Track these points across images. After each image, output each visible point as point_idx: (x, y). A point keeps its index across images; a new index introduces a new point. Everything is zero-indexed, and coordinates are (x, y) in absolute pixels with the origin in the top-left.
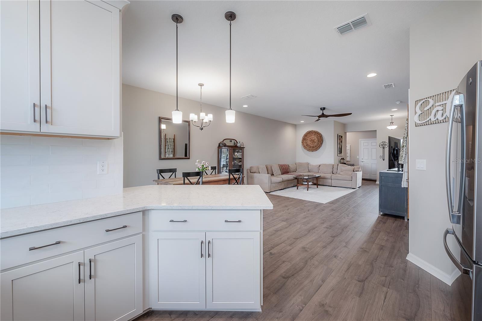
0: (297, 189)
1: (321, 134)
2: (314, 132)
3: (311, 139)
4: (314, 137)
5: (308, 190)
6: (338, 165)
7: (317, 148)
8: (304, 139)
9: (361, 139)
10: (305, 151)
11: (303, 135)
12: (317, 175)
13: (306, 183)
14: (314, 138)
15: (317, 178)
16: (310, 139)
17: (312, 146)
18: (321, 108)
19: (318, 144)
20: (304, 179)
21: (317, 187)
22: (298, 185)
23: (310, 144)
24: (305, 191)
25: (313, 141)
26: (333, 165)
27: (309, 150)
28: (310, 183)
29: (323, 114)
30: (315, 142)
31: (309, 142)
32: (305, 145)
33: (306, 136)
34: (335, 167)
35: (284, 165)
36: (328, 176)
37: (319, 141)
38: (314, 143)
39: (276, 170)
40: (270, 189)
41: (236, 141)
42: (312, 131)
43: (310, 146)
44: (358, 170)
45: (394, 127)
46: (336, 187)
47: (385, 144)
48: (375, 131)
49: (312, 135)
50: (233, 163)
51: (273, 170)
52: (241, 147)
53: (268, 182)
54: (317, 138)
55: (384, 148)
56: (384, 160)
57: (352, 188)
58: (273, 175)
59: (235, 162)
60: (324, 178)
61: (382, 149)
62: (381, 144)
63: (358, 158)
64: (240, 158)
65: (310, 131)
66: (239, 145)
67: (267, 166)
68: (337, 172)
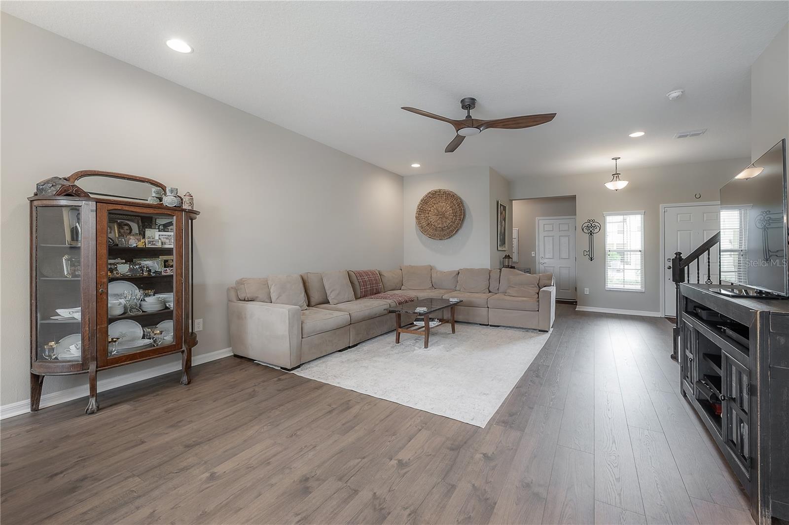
0: (398, 341)
1: (460, 199)
2: (445, 192)
4: (444, 206)
5: (426, 346)
6: (500, 272)
7: (452, 231)
8: (423, 208)
9: (539, 218)
10: (425, 237)
11: (419, 201)
12: (453, 300)
13: (422, 324)
14: (444, 209)
15: (453, 307)
16: (436, 211)
17: (439, 226)
18: (463, 101)
19: (454, 223)
20: (415, 313)
21: (453, 331)
22: (400, 330)
23: (436, 221)
24: (420, 348)
25: (442, 215)
26: (490, 272)
27: (433, 237)
28: (432, 324)
29: (469, 116)
30: (446, 218)
31: (433, 218)
32: (424, 224)
33: (426, 203)
34: (495, 275)
35: (366, 273)
36: (479, 298)
37: (456, 216)
38: (444, 220)
39: (337, 288)
40: (300, 357)
41: (164, 188)
42: (440, 191)
43: (437, 227)
44: (547, 282)
45: (621, 184)
46: (498, 326)
47: (593, 225)
48: (573, 198)
49: (439, 202)
50: (124, 268)
51: (327, 287)
52: (178, 209)
53: (287, 333)
54: (451, 209)
55: (591, 234)
56: (591, 258)
57: (540, 331)
58: (328, 302)
59: (148, 263)
60: (470, 305)
61: (588, 235)
62: (586, 225)
63: (533, 255)
64: (169, 252)
65: (436, 192)
66: (169, 200)
67: (305, 278)
68: (498, 289)
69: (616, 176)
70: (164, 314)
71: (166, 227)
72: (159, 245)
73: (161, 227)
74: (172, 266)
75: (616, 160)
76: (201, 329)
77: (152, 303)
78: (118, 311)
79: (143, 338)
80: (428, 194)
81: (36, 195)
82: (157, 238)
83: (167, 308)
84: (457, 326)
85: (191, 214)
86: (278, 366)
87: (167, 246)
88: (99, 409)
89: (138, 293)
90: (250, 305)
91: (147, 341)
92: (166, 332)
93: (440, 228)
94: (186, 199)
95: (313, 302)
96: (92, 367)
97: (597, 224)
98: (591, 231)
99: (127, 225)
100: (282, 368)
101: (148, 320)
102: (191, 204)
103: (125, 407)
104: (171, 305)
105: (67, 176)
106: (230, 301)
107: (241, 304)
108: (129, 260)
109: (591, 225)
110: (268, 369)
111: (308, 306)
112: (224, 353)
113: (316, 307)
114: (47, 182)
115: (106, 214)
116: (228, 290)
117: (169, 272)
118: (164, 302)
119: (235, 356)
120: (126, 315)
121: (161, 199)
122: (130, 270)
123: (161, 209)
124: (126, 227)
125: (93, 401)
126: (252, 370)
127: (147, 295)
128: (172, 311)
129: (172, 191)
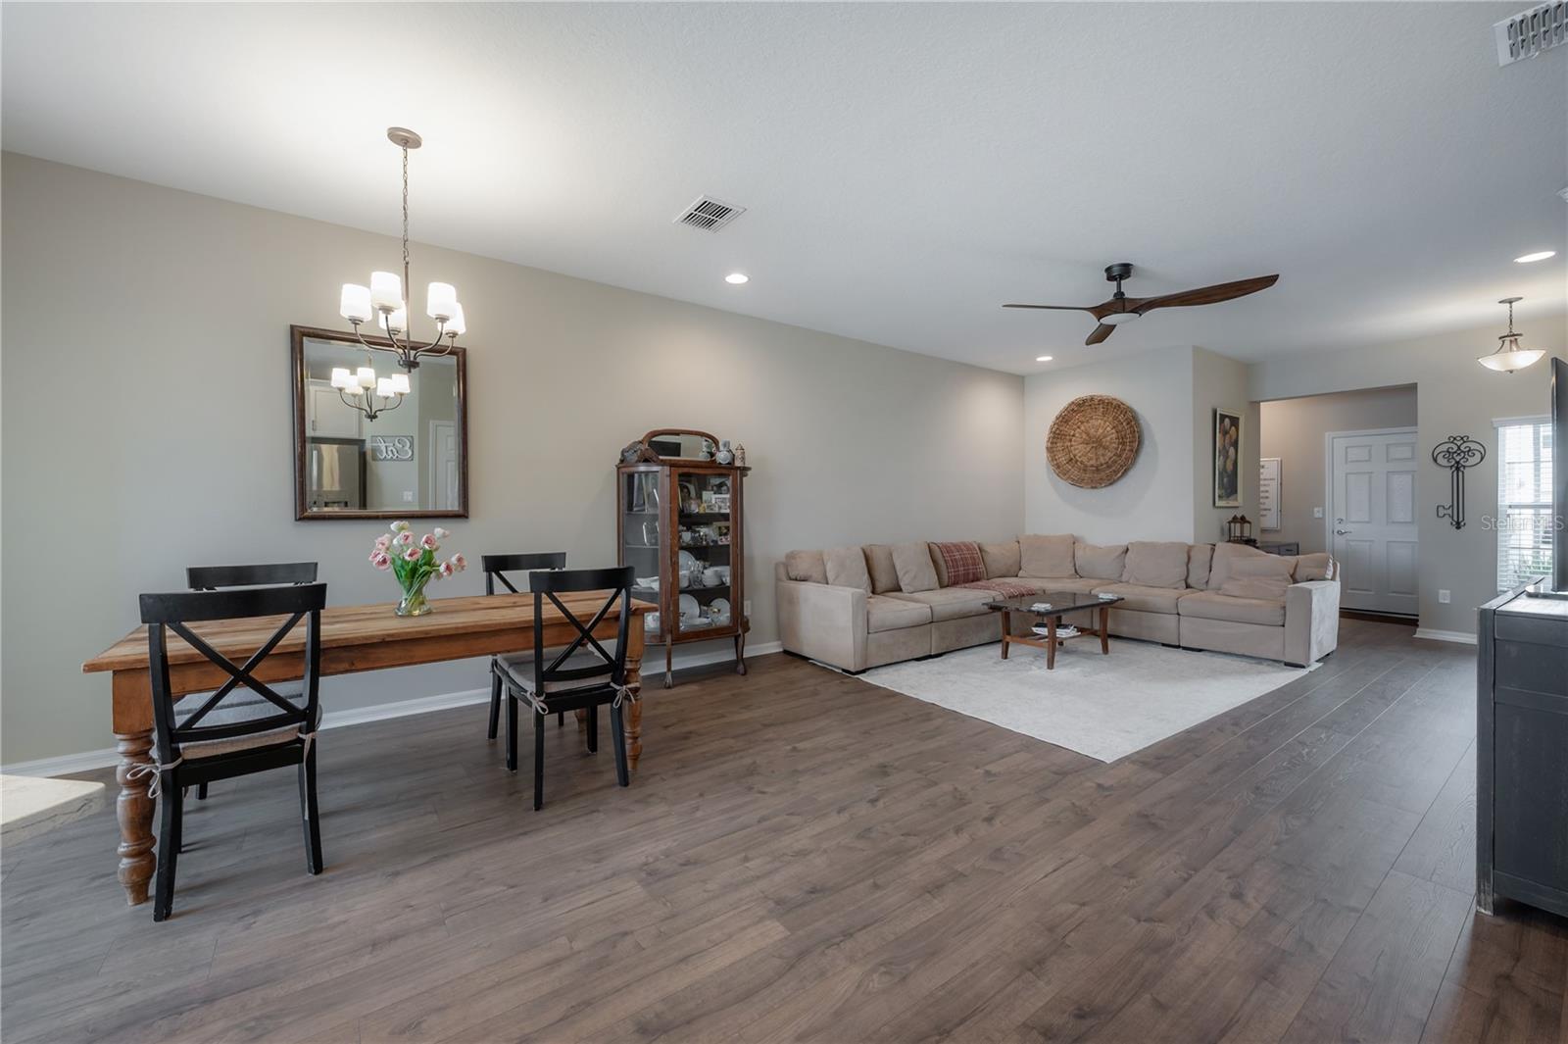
0: (1005, 655)
1: (1131, 410)
2: (1101, 401)
3: (1088, 434)
4: (1101, 426)
5: (1051, 665)
6: (1213, 550)
7: (1116, 472)
8: (1059, 434)
9: (1333, 434)
10: (1064, 485)
11: (1053, 418)
12: (1105, 596)
13: (1044, 631)
14: (1101, 431)
15: (1104, 607)
16: (1084, 436)
17: (1091, 462)
18: (1108, 270)
19: (1120, 456)
20: (1030, 611)
21: (1106, 650)
22: (1008, 638)
23: (1086, 455)
24: (1040, 668)
25: (1097, 443)
26: (1189, 549)
27: (1078, 482)
28: (1061, 633)
29: (1121, 294)
30: (1105, 448)
31: (1079, 449)
32: (1063, 460)
33: (1067, 422)
34: (1200, 557)
35: (958, 547)
36: (1161, 597)
37: (1123, 443)
38: (1101, 451)
39: (913, 568)
40: (865, 656)
41: (716, 442)
42: (1092, 399)
43: (1086, 466)
44: (1315, 572)
45: (1525, 358)
46: (1200, 650)
47: (1462, 448)
48: (1411, 389)
49: (1091, 418)
50: (687, 537)
51: (898, 568)
52: (731, 466)
54: (1114, 431)
55: (1458, 468)
56: (1458, 523)
57: (1287, 664)
58: (900, 590)
59: (703, 531)
60: (1142, 608)
61: (1449, 472)
62: (1445, 448)
63: (1317, 515)
64: (725, 517)
65: (1084, 401)
66: (722, 457)
67: (868, 552)
68: (1207, 582)
69: (1511, 338)
70: (721, 591)
71: (719, 489)
72: (716, 510)
73: (715, 488)
74: (726, 534)
75: (1511, 302)
76: (749, 613)
77: (710, 576)
78: (684, 584)
79: (700, 616)
80: (1070, 405)
81: (622, 461)
82: (713, 502)
83: (723, 583)
84: (1111, 643)
85: (744, 470)
86: (838, 668)
87: (723, 511)
88: (674, 686)
89: (700, 564)
90: (803, 586)
91: (705, 620)
92: (721, 613)
93: (1092, 466)
94: (738, 454)
95: (879, 590)
96: (669, 639)
97: (1473, 446)
98: (1458, 463)
99: (687, 488)
100: (844, 670)
101: (705, 596)
102: (743, 459)
103: (693, 688)
104: (728, 580)
105: (640, 439)
106: (778, 579)
107: (793, 584)
108: (689, 529)
109: (1459, 448)
110: (826, 670)
111: (873, 592)
112: (772, 647)
113: (883, 596)
114: (631, 447)
115: (677, 478)
116: (777, 565)
117: (724, 541)
118: (720, 576)
119: (786, 652)
120: (690, 588)
121: (712, 455)
122: (693, 538)
123: (712, 464)
124: (686, 490)
125: (669, 675)
126: (805, 670)
127: (705, 568)
128: (729, 587)
129: (725, 445)
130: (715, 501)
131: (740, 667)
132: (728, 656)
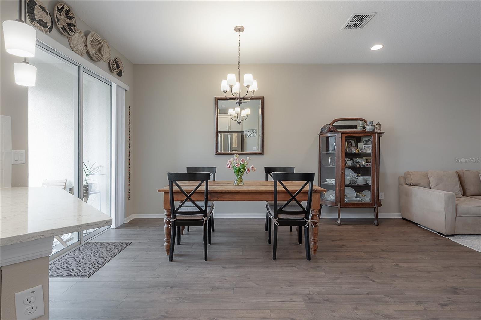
40: (455, 228)
41: (366, 122)
50: (350, 163)
52: (373, 132)
53: (443, 210)
59: (358, 160)
64: (369, 155)
66: (369, 128)
67: (461, 174)
70: (366, 187)
71: (367, 142)
72: (365, 152)
73: (365, 142)
74: (370, 162)
76: (383, 198)
77: (361, 180)
78: (347, 182)
79: (356, 197)
81: (321, 132)
82: (363, 148)
83: (367, 184)
85: (380, 134)
86: (435, 231)
87: (368, 152)
88: (341, 225)
89: (355, 175)
90: (414, 188)
91: (358, 199)
92: (366, 196)
94: (377, 126)
95: (468, 192)
96: (339, 205)
99: (350, 142)
100: (438, 233)
101: (359, 189)
102: (380, 128)
103: (350, 227)
104: (370, 183)
105: (330, 123)
106: (400, 184)
107: (408, 187)
108: (351, 159)
110: (427, 231)
111: (464, 194)
112: (396, 215)
113: (472, 197)
114: (324, 127)
115: (344, 138)
116: (399, 177)
117: (369, 165)
118: (366, 181)
119: (403, 219)
120: (350, 185)
121: (364, 128)
122: (352, 164)
123: (364, 132)
124: (350, 143)
125: (339, 220)
126: (415, 229)
127: (358, 176)
128: (370, 185)
129: (370, 123)
130: (364, 147)
131: (377, 222)
132: (370, 216)
